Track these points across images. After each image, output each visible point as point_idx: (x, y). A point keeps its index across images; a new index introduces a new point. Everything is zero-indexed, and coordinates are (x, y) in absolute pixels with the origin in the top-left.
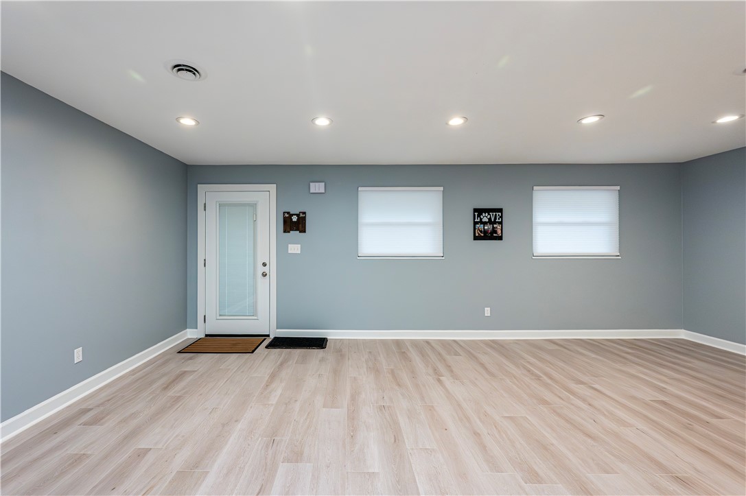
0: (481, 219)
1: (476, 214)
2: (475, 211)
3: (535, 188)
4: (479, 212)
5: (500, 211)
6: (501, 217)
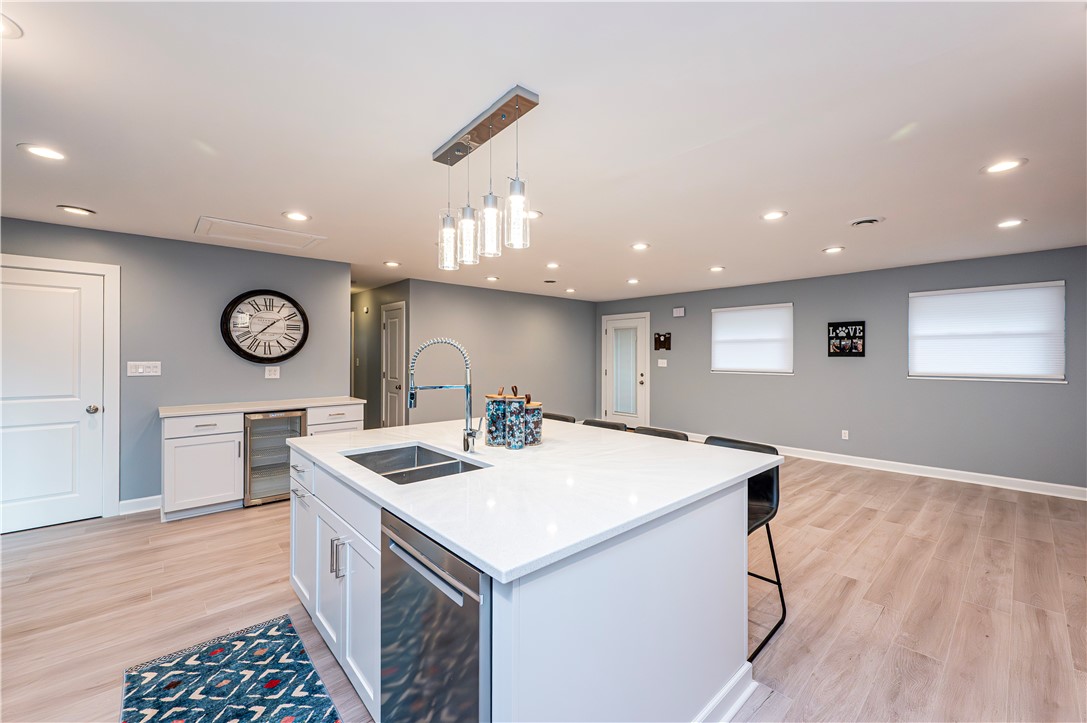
0: (837, 334)
1: (831, 328)
2: (830, 325)
3: (911, 295)
4: (835, 326)
5: (862, 324)
6: (863, 331)
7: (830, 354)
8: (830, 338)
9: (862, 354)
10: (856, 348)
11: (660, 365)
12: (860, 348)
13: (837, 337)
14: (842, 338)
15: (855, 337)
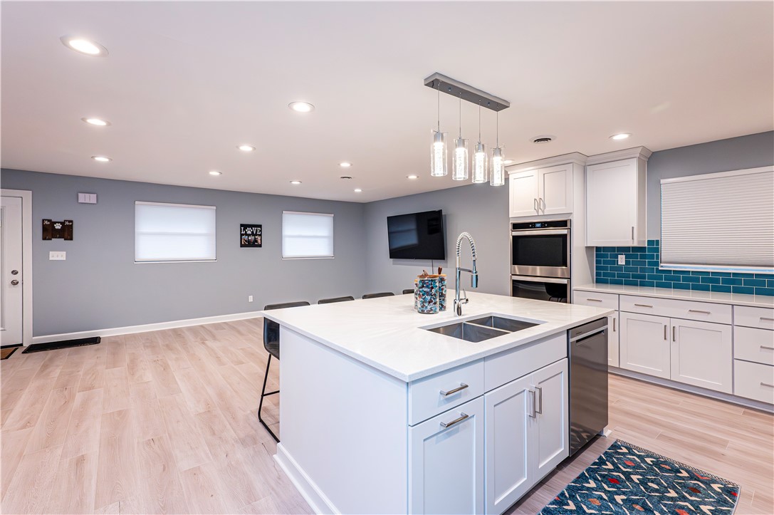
0: (246, 232)
1: (242, 228)
2: (242, 225)
3: (284, 212)
4: (244, 226)
5: (260, 226)
6: (261, 231)
7: (242, 246)
8: (242, 235)
9: (260, 246)
10: (257, 241)
11: (51, 259)
12: (259, 241)
13: (246, 234)
14: (249, 235)
15: (256, 235)
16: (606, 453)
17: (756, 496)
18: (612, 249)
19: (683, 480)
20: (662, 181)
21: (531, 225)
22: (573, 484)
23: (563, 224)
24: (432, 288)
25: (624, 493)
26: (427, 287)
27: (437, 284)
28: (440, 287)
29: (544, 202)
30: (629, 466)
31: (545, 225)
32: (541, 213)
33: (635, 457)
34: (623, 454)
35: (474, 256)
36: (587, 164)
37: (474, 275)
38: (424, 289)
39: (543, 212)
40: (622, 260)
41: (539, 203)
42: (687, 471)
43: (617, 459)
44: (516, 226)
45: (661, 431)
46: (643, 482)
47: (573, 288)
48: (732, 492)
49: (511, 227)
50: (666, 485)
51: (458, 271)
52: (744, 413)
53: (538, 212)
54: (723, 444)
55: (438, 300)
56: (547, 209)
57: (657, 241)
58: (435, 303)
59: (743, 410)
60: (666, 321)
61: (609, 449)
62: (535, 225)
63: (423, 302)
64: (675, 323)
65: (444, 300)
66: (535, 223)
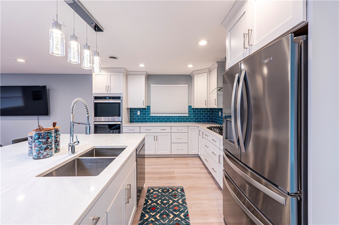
16: (147, 196)
17: (187, 188)
18: (135, 109)
19: (171, 193)
20: (151, 85)
21: (105, 98)
22: (140, 222)
23: (119, 98)
24: (49, 138)
25: (158, 212)
26: (43, 138)
27: (53, 135)
28: (55, 136)
29: (110, 88)
30: (156, 197)
31: (110, 98)
32: (109, 92)
33: (156, 192)
34: (152, 193)
35: (88, 114)
36: (128, 75)
37: (88, 126)
38: (40, 140)
39: (110, 92)
40: (139, 113)
41: (108, 88)
42: (171, 189)
43: (151, 196)
44: (96, 98)
45: (158, 176)
46: (162, 203)
47: (123, 125)
48: (182, 190)
49: (93, 98)
50: (168, 199)
51: (72, 124)
52: (174, 159)
53: (107, 92)
54: (174, 173)
55: (53, 146)
56: (111, 91)
57: (150, 106)
58: (51, 149)
59: (173, 158)
60: (154, 134)
61: (147, 193)
62: (106, 98)
63: (39, 150)
64: (157, 134)
65: (58, 145)
66: (106, 97)
